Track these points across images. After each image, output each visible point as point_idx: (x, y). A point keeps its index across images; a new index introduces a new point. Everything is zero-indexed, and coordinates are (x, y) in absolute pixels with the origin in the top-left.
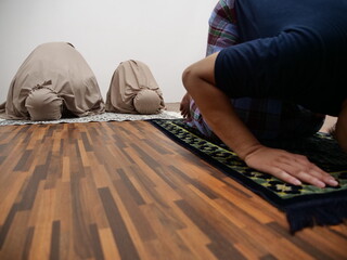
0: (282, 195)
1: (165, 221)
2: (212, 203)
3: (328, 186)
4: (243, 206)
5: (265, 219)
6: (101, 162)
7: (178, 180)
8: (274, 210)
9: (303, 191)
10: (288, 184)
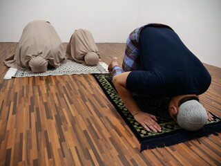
0: (142, 135)
1: (106, 146)
2: (120, 139)
3: (158, 132)
4: (129, 140)
5: (134, 146)
6: (79, 114)
7: (110, 127)
8: (138, 142)
9: (149, 134)
10: (146, 130)
